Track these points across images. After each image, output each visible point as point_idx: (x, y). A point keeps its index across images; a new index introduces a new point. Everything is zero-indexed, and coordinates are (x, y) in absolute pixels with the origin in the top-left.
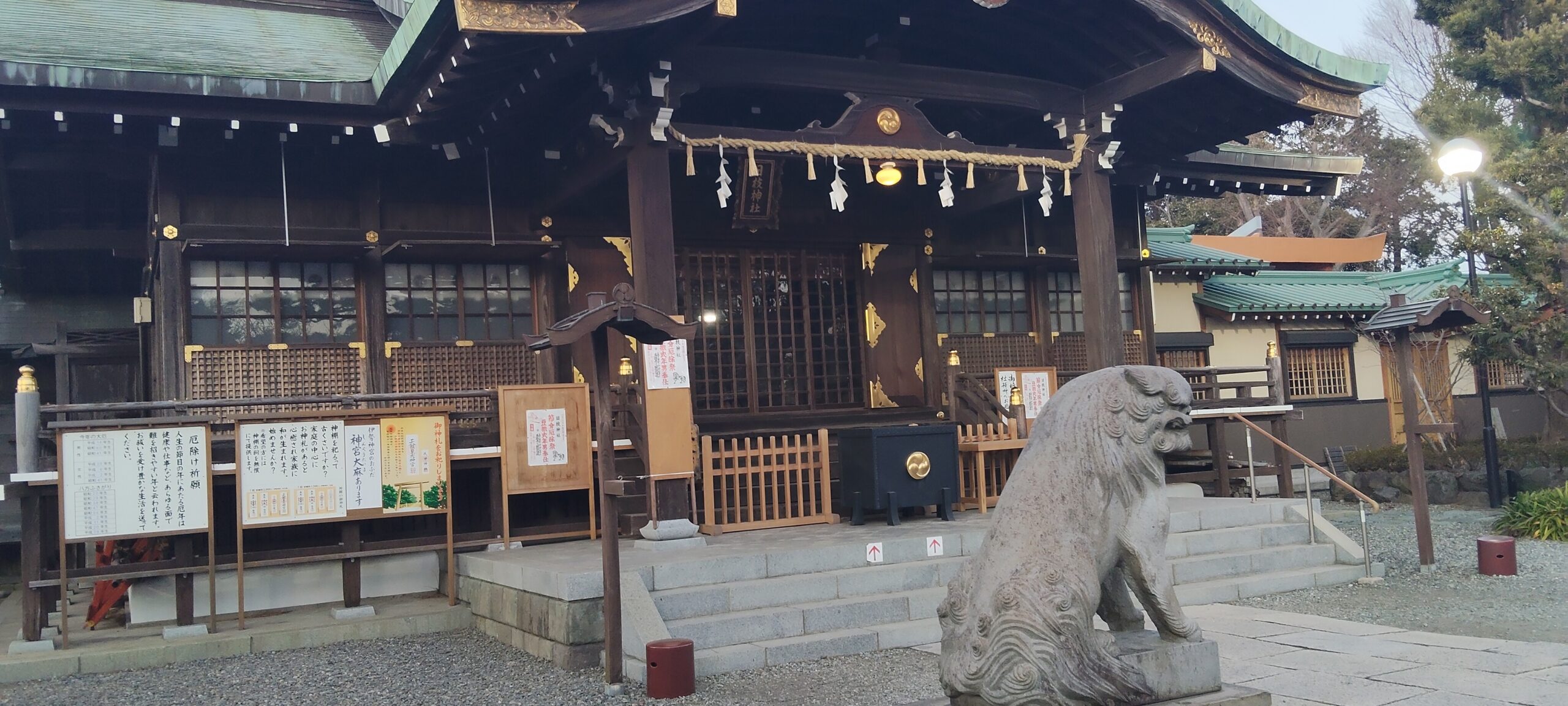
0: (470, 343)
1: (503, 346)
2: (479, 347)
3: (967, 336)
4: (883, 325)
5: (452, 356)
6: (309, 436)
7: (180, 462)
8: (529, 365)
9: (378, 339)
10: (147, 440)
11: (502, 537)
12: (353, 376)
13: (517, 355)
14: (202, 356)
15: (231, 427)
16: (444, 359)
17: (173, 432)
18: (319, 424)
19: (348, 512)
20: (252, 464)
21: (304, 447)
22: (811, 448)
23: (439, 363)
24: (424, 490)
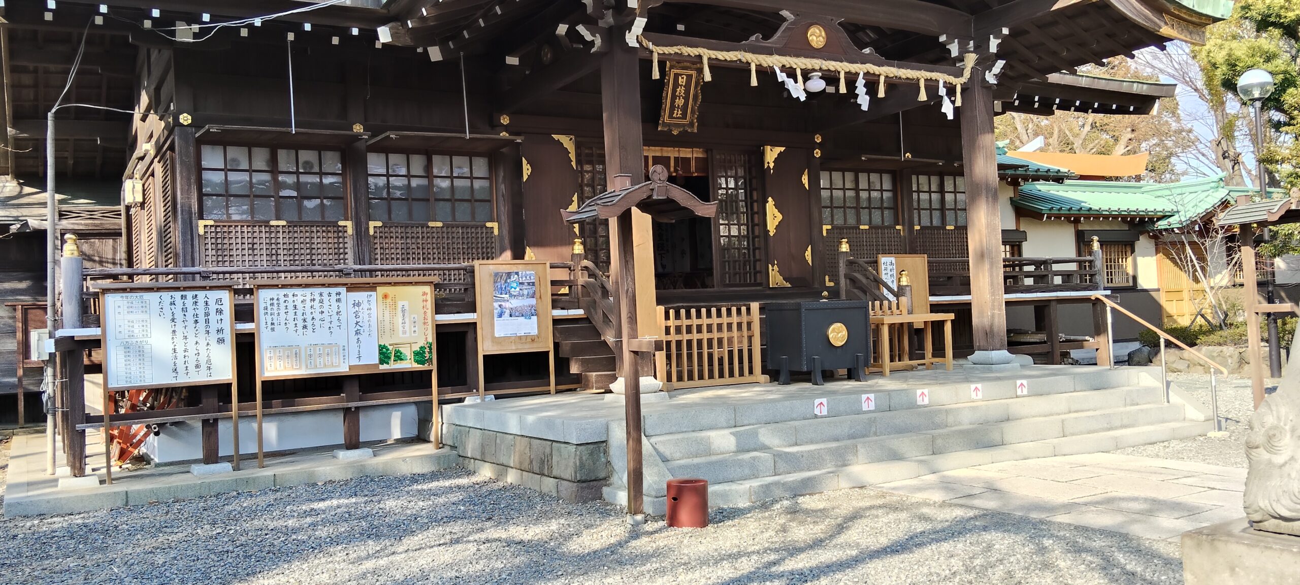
0: (440, 224)
1: (467, 227)
2: (447, 227)
3: (847, 228)
4: (780, 217)
5: (425, 235)
6: (317, 301)
7: (207, 321)
8: (489, 245)
9: (363, 219)
10: (179, 302)
11: (478, 391)
12: (342, 251)
13: (479, 235)
14: (213, 229)
15: (251, 292)
16: (418, 237)
17: (201, 294)
18: (325, 291)
19: (350, 367)
20: (269, 323)
21: (313, 311)
22: (745, 319)
23: (414, 240)
24: (414, 349)
